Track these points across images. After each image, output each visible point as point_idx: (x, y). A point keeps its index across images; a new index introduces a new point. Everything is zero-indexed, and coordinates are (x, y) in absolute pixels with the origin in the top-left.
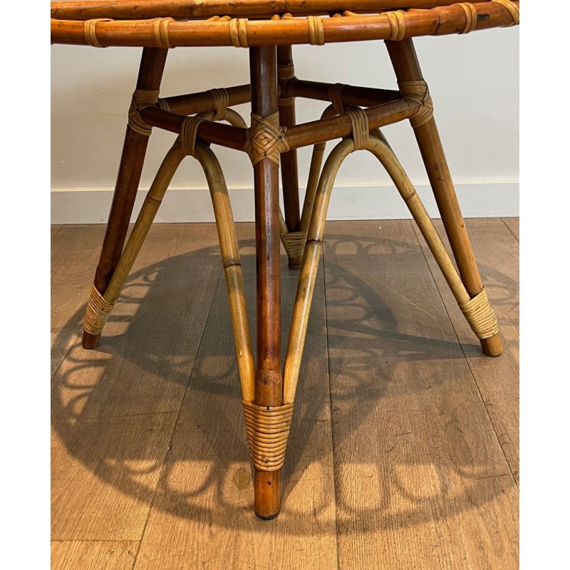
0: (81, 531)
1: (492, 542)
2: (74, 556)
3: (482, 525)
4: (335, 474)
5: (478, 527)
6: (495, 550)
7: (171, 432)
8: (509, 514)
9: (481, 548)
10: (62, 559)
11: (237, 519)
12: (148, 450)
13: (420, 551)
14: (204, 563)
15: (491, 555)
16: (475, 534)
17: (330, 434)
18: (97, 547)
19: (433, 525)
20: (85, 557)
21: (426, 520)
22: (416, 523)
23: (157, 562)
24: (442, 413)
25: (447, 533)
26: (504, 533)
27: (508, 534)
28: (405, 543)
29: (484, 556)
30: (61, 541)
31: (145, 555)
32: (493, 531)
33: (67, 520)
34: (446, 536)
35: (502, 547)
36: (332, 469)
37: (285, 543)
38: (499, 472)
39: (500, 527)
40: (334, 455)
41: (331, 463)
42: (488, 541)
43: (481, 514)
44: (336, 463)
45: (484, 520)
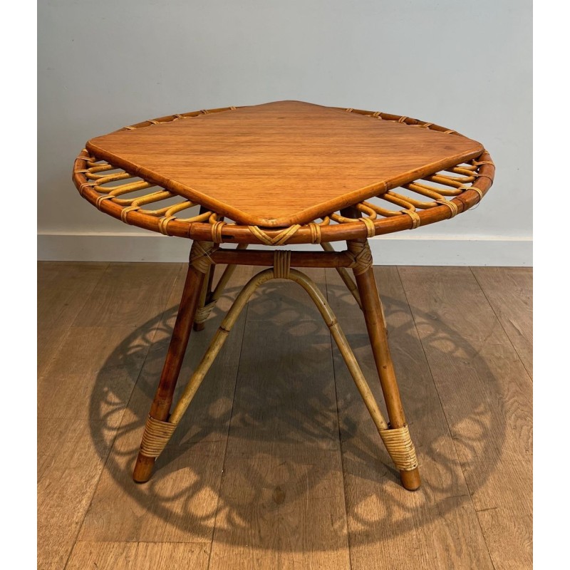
0: (168, 535)
1: (455, 546)
2: (166, 554)
3: (448, 533)
4: (345, 493)
5: (446, 534)
6: (456, 551)
7: (223, 458)
8: (466, 525)
9: (447, 550)
10: (158, 556)
11: (278, 527)
12: (208, 473)
13: (406, 552)
14: (258, 560)
15: (454, 555)
16: (443, 540)
17: (340, 462)
18: (182, 547)
19: (414, 533)
20: (174, 554)
21: (410, 529)
22: (403, 531)
23: (225, 559)
25: (424, 539)
26: (462, 540)
27: (466, 540)
28: (396, 548)
29: (449, 558)
30: (155, 543)
31: (216, 554)
32: (456, 537)
33: (157, 527)
34: (423, 541)
35: (461, 549)
36: (343, 490)
37: (313, 545)
38: (461, 493)
39: (461, 534)
40: (344, 478)
41: (342, 485)
42: (452, 545)
43: (448, 525)
44: (346, 485)
45: (449, 529)
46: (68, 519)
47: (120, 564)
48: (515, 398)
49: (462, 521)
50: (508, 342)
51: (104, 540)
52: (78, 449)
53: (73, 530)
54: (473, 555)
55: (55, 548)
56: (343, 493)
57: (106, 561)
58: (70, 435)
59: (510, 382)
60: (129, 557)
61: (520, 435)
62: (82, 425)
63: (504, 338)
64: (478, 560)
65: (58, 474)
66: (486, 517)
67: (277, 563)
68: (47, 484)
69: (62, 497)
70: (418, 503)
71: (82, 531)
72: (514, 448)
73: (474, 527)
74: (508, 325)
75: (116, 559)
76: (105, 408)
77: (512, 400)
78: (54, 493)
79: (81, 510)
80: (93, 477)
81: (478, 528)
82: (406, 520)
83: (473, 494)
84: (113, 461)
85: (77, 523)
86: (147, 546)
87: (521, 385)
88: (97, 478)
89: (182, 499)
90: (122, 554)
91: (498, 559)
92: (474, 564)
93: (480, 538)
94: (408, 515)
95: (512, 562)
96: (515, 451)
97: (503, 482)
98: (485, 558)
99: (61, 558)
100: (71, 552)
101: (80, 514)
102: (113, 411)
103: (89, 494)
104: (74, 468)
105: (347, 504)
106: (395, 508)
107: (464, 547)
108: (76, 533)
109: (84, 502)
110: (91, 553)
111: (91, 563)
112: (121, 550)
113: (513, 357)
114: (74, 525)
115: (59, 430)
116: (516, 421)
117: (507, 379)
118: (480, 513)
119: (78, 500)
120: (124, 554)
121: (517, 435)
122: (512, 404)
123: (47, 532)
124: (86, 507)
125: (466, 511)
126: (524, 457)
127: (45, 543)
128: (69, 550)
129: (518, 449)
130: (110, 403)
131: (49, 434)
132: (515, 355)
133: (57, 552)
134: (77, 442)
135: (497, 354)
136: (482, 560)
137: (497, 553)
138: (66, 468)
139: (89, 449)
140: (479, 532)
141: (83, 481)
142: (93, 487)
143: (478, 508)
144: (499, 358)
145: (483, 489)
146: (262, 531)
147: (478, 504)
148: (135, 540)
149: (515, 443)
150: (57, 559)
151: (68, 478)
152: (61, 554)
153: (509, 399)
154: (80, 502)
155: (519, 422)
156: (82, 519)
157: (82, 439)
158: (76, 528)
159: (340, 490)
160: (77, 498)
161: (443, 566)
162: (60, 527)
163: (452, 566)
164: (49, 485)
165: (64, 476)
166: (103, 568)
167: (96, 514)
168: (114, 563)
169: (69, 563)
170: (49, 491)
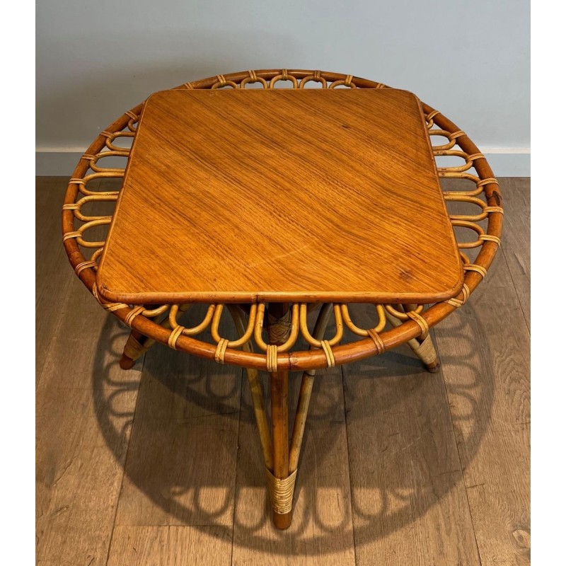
0: (194, 519)
1: (445, 525)
2: (194, 539)
3: (440, 512)
4: (350, 470)
5: (438, 513)
6: (446, 530)
7: (237, 432)
8: (457, 502)
9: (438, 529)
10: (188, 540)
12: (224, 449)
13: (402, 532)
15: (443, 534)
16: (435, 519)
17: (345, 435)
20: (201, 538)
24: (420, 415)
26: (452, 518)
27: (455, 519)
29: (440, 536)
30: (184, 526)
31: (238, 537)
32: (446, 516)
33: (184, 510)
34: (418, 520)
35: (451, 527)
36: (347, 466)
38: (454, 469)
39: (451, 513)
40: (349, 454)
41: (347, 461)
42: (443, 524)
44: (350, 461)
45: (441, 508)
46: (104, 503)
47: (156, 549)
48: (512, 357)
49: (453, 499)
50: (511, 283)
51: (140, 524)
53: (111, 514)
54: (460, 534)
55: (97, 533)
56: (347, 470)
57: (143, 545)
59: (508, 336)
60: (163, 541)
61: (513, 401)
63: (508, 278)
64: (464, 539)
65: (87, 453)
66: (474, 494)
67: (291, 545)
68: (79, 465)
69: (95, 479)
71: (118, 514)
72: (506, 416)
73: (463, 504)
74: (512, 260)
75: (152, 544)
77: (508, 359)
78: (88, 475)
79: (115, 493)
80: (120, 456)
81: (467, 506)
82: (403, 498)
83: (464, 469)
85: (112, 507)
86: (177, 530)
87: (519, 339)
88: (124, 458)
90: (156, 538)
91: (482, 537)
92: (461, 543)
93: (467, 515)
94: (406, 493)
95: (493, 541)
96: (506, 420)
97: (492, 455)
98: (470, 537)
99: (104, 543)
100: (112, 537)
101: (114, 497)
103: (118, 475)
104: (102, 447)
105: (351, 482)
107: (453, 526)
108: (113, 517)
109: (115, 484)
110: (129, 538)
111: (130, 548)
112: (155, 535)
113: (514, 304)
114: (110, 509)
115: (81, 402)
116: (510, 385)
117: (506, 332)
118: (469, 490)
119: (110, 482)
120: (158, 539)
121: (510, 401)
122: (508, 364)
123: (88, 518)
124: (119, 490)
125: (457, 488)
126: (513, 427)
127: (88, 528)
128: (110, 535)
129: (509, 418)
131: (72, 407)
132: (516, 301)
133: (99, 537)
135: (499, 300)
136: (468, 538)
137: (481, 531)
138: (94, 447)
140: (467, 510)
141: (112, 461)
143: (468, 484)
144: (500, 306)
145: (473, 464)
147: (468, 480)
148: (165, 524)
149: (507, 411)
150: (100, 545)
151: (97, 459)
152: (103, 539)
153: (506, 357)
154: (112, 484)
155: (514, 385)
156: (116, 502)
158: (112, 511)
159: (345, 467)
160: (109, 479)
161: (434, 546)
162: (98, 511)
163: (442, 545)
164: (81, 466)
165: (93, 456)
166: (141, 553)
167: (128, 497)
168: (151, 547)
169: (112, 548)
170: (82, 473)
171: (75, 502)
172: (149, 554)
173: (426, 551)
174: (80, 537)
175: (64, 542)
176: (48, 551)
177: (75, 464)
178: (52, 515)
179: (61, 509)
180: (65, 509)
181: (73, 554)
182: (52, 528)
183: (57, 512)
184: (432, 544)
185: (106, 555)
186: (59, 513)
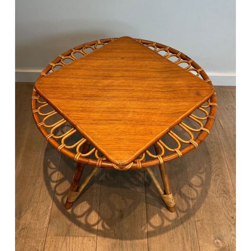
0: (80, 233)
1: (186, 237)
2: (80, 241)
3: (184, 232)
4: (146, 213)
6: (186, 239)
7: (99, 196)
9: (183, 239)
10: (77, 242)
13: (168, 240)
15: (185, 241)
16: (182, 234)
17: (145, 198)
18: (86, 238)
19: (172, 231)
20: (83, 242)
21: (170, 230)
22: (167, 231)
23: (102, 243)
24: (177, 189)
26: (189, 234)
28: (165, 238)
29: (184, 242)
30: (76, 236)
31: (99, 241)
32: (187, 233)
33: (76, 229)
34: (175, 235)
35: (188, 238)
38: (191, 213)
39: (189, 232)
40: (146, 206)
41: (145, 209)
42: (185, 236)
43: (184, 228)
44: (147, 210)
45: (185, 230)
46: (42, 226)
47: (64, 246)
48: (216, 165)
49: (190, 226)
50: (217, 133)
51: (57, 235)
52: (41, 192)
53: (45, 231)
54: (192, 241)
55: (39, 239)
56: (145, 213)
57: (59, 244)
58: (37, 185)
59: (215, 156)
60: (67, 243)
61: (216, 184)
62: (41, 180)
63: (216, 130)
64: (194, 243)
65: (35, 205)
66: (198, 224)
67: (121, 245)
69: (38, 215)
70: (174, 218)
71: (48, 231)
72: (213, 191)
73: (194, 228)
74: (218, 122)
75: (62, 244)
76: (50, 171)
77: (215, 166)
78: (35, 214)
79: (47, 222)
80: (49, 206)
81: (195, 229)
82: (169, 226)
83: (195, 213)
84: (56, 198)
85: (46, 228)
86: (73, 238)
87: (219, 157)
88: (51, 207)
89: (85, 217)
90: (64, 241)
91: (201, 243)
92: (192, 245)
93: (195, 233)
94: (170, 223)
95: (206, 244)
96: (213, 193)
97: (207, 207)
98: (196, 242)
99: (42, 243)
101: (46, 224)
102: (53, 173)
103: (48, 214)
104: (41, 202)
105: (147, 218)
106: (165, 220)
107: (189, 238)
108: (46, 232)
109: (47, 218)
110: (53, 241)
111: (53, 246)
112: (64, 240)
113: (218, 142)
114: (45, 229)
115: (33, 182)
116: (215, 176)
117: (214, 154)
118: (196, 222)
119: (45, 217)
120: (65, 242)
121: (215, 184)
122: (215, 168)
123: (35, 232)
124: (49, 221)
125: (192, 221)
126: (216, 195)
127: (35, 237)
128: (45, 240)
130: (51, 168)
131: (29, 185)
132: (219, 141)
133: (40, 241)
134: (41, 189)
135: (211, 140)
136: (195, 243)
137: (201, 240)
138: (38, 202)
139: (46, 192)
140: (195, 231)
141: (46, 208)
142: (50, 211)
143: (196, 220)
144: (212, 142)
145: (199, 211)
146: (115, 231)
147: (196, 218)
148: (68, 235)
149: (214, 189)
150: (40, 244)
154: (46, 218)
155: (217, 178)
156: (48, 226)
157: (42, 187)
158: (46, 230)
159: (145, 212)
160: (44, 216)
161: (181, 246)
162: (40, 229)
163: (184, 246)
164: (33, 210)
165: (38, 206)
166: (58, 247)
167: (53, 224)
168: (62, 245)
169: (45, 245)
170: (33, 213)
171: (30, 225)
172: (61, 248)
173: (178, 248)
174: (32, 241)
175: (25, 243)
176: (18, 247)
177: (30, 209)
178: (20, 231)
179: (24, 228)
180: (26, 228)
181: (29, 248)
182: (20, 237)
183: (22, 230)
184: (180, 245)
185: (43, 248)
186: (23, 230)
